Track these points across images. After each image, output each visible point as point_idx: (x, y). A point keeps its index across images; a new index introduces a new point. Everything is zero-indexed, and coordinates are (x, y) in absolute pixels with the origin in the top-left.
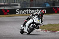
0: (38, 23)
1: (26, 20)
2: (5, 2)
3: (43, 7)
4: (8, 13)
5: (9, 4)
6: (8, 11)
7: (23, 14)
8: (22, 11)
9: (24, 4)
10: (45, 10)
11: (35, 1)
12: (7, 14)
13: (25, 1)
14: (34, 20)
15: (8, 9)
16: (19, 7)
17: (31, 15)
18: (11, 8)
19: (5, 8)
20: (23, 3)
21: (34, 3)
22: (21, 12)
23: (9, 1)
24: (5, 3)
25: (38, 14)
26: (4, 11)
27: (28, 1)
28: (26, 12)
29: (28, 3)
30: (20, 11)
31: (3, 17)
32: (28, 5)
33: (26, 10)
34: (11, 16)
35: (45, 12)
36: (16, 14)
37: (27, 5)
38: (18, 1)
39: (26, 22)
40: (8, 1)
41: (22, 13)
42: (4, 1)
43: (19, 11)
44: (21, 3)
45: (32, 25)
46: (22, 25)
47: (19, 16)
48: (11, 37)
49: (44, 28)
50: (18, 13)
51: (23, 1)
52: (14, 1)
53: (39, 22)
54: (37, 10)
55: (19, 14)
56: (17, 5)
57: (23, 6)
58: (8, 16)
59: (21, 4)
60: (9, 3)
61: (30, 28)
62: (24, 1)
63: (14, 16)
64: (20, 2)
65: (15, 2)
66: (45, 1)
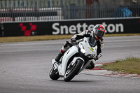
1: (63, 48)
2: (25, 5)
3: (117, 18)
4: (33, 33)
5: (36, 10)
6: (34, 27)
7: (69, 34)
8: (66, 27)
9: (71, 10)
10: (121, 25)
11: (98, 3)
12: (31, 35)
13: (73, 4)
14: (81, 47)
16: (59, 18)
17: (75, 36)
18: (40, 21)
20: (69, 8)
21: (95, 7)
22: (64, 29)
23: (36, 3)
24: (25, 8)
26: (24, 28)
27: (81, 4)
28: (75, 29)
29: (82, 7)
30: (62, 27)
31: (22, 41)
32: (80, 13)
33: (76, 25)
34: (40, 40)
35: (122, 30)
36: (52, 34)
37: (78, 13)
38: (56, 4)
39: (63, 53)
40: (34, 4)
41: (67, 32)
42: (23, 4)
43: (59, 27)
44: (65, 8)
45: (75, 59)
46: (54, 61)
47: (58, 39)
48: (39, 88)
50: (58, 32)
51: (68, 4)
52: (47, 5)
53: (91, 53)
55: (60, 34)
56: (55, 14)
57: (69, 16)
58: (34, 40)
59: (63, 10)
60: (36, 8)
62: (72, 3)
63: (48, 40)
64: (62, 6)
65: (49, 7)
66: (122, 3)
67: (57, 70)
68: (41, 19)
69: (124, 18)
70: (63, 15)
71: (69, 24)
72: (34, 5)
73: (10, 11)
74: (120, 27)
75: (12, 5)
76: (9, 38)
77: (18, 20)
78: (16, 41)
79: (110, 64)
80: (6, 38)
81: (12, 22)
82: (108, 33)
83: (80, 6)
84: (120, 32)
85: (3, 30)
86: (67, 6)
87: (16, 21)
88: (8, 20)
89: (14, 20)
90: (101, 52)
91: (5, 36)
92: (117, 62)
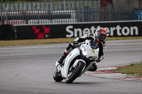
0: (90, 57)
1: (66, 51)
2: (38, 8)
4: (47, 36)
5: (49, 13)
6: (47, 30)
8: (80, 30)
9: (85, 13)
11: (112, 5)
12: (45, 38)
13: (87, 7)
15: (47, 26)
16: (73, 21)
19: (40, 24)
20: (83, 11)
21: (110, 10)
22: (78, 32)
23: (49, 6)
24: (39, 10)
25: (94, 37)
26: (37, 31)
27: (95, 7)
28: (89, 32)
29: (96, 10)
30: (76, 30)
31: (35, 44)
32: (94, 16)
33: (90, 28)
34: (53, 43)
36: (65, 37)
37: (92, 16)
38: (70, 7)
39: (66, 55)
40: (47, 6)
42: (36, 6)
43: (73, 30)
44: (79, 10)
49: (133, 71)
50: (72, 35)
51: (82, 7)
54: (116, 27)
55: (73, 37)
56: (68, 16)
57: (83, 19)
58: (47, 43)
59: (77, 13)
60: (49, 10)
61: (73, 68)
62: (86, 5)
63: (61, 43)
64: (76, 9)
65: (63, 9)
66: (137, 6)
67: (60, 72)
68: (55, 22)
69: (139, 21)
70: (76, 18)
71: (82, 27)
72: (47, 8)
73: (23, 13)
74: (134, 30)
75: (25, 8)
76: (22, 41)
77: (32, 23)
78: (29, 44)
79: (125, 67)
80: (19, 41)
81: (25, 25)
82: (122, 36)
83: (94, 9)
84: (134, 35)
85: (16, 33)
86: (81, 9)
87: (29, 24)
88: (21, 23)
89: (27, 23)
90: (103, 54)
91: (18, 39)
92: (132, 65)
